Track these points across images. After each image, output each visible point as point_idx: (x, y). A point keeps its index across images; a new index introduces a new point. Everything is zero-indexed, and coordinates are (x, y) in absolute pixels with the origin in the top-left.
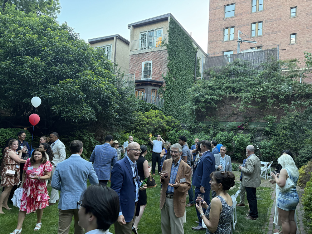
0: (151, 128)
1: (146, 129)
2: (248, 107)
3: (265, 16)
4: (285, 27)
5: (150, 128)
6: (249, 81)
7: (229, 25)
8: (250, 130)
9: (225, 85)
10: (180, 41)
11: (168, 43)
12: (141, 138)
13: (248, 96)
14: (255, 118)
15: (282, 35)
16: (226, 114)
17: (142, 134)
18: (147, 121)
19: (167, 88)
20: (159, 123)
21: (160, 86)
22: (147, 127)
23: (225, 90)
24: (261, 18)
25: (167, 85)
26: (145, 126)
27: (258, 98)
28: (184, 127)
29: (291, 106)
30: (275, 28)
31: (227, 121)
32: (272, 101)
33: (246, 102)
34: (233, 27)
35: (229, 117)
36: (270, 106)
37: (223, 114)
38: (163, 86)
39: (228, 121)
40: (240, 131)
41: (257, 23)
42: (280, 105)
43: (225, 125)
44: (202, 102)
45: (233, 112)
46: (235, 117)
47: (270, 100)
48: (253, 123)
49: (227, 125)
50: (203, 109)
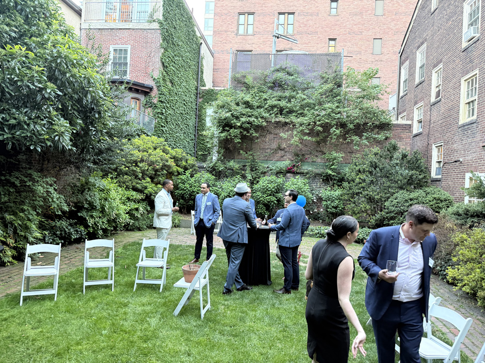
0: (148, 169)
1: (138, 170)
2: (305, 138)
3: (298, 5)
4: (322, 28)
5: (146, 168)
6: (304, 99)
7: (246, 10)
8: (303, 173)
9: (270, 102)
10: (179, 19)
11: (161, 18)
12: (129, 188)
13: (305, 122)
14: (309, 156)
15: (319, 38)
16: (268, 149)
17: (131, 180)
18: (140, 156)
19: (160, 98)
20: (162, 160)
21: (146, 94)
22: (141, 168)
23: (269, 111)
24: (292, 8)
25: (160, 93)
26: (137, 165)
27: (318, 126)
28: (203, 168)
29: (363, 140)
30: (309, 27)
32: (338, 132)
33: (302, 131)
34: (253, 14)
35: (273, 153)
36: (334, 139)
37: (263, 149)
38: (153, 94)
39: (270, 159)
40: (289, 174)
41: (286, 14)
42: (348, 137)
43: (267, 166)
44: (235, 127)
45: (279, 146)
46: (281, 153)
47: (334, 129)
48: (307, 163)
49: (270, 166)
50: (238, 139)
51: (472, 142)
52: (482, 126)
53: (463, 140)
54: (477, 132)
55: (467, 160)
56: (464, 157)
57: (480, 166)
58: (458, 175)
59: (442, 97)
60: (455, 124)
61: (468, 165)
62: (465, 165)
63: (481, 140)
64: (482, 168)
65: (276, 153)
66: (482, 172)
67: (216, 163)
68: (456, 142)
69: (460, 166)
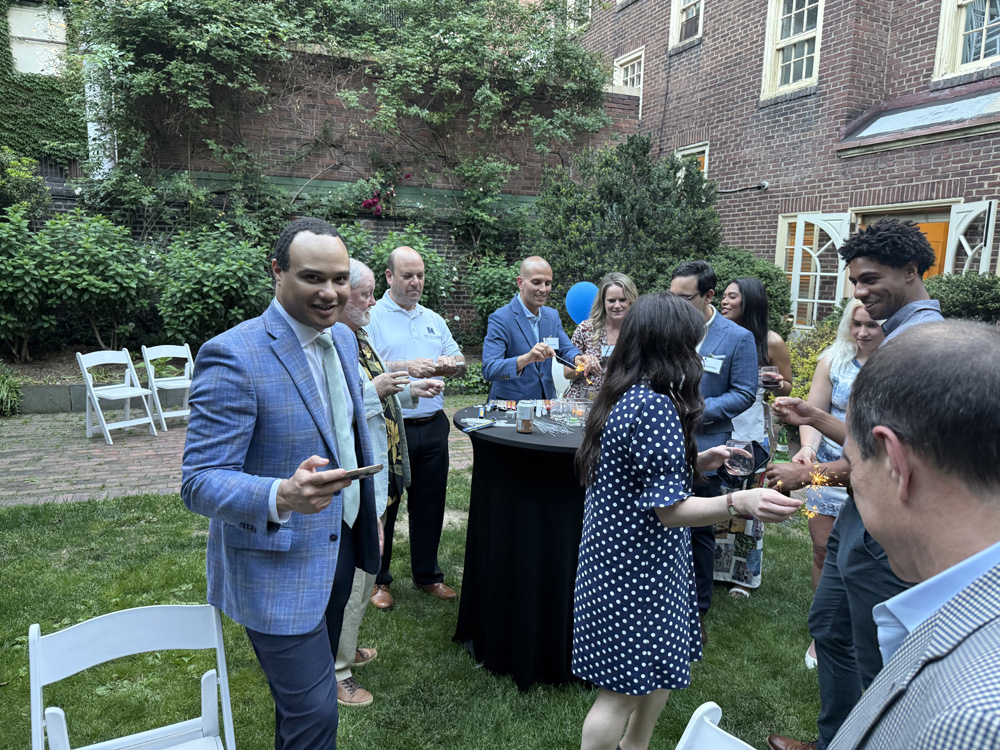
2: (412, 111)
8: (403, 218)
16: (290, 140)
28: (71, 197)
31: (296, 173)
32: (496, 99)
33: (404, 87)
35: (308, 154)
36: (487, 119)
37: (277, 139)
39: (300, 174)
40: (363, 222)
42: (517, 119)
43: (294, 194)
45: (326, 131)
46: (331, 157)
47: (489, 93)
48: (408, 190)
49: (305, 195)
50: (199, 98)
51: (801, 142)
52: (835, 102)
53: (772, 137)
54: (819, 117)
55: (785, 185)
56: (774, 177)
57: (826, 197)
58: (755, 219)
59: (705, 34)
60: (747, 99)
61: (787, 196)
62: (778, 197)
63: (829, 136)
64: (831, 202)
65: (317, 156)
66: (832, 212)
67: (122, 180)
68: (750, 142)
69: (761, 199)
